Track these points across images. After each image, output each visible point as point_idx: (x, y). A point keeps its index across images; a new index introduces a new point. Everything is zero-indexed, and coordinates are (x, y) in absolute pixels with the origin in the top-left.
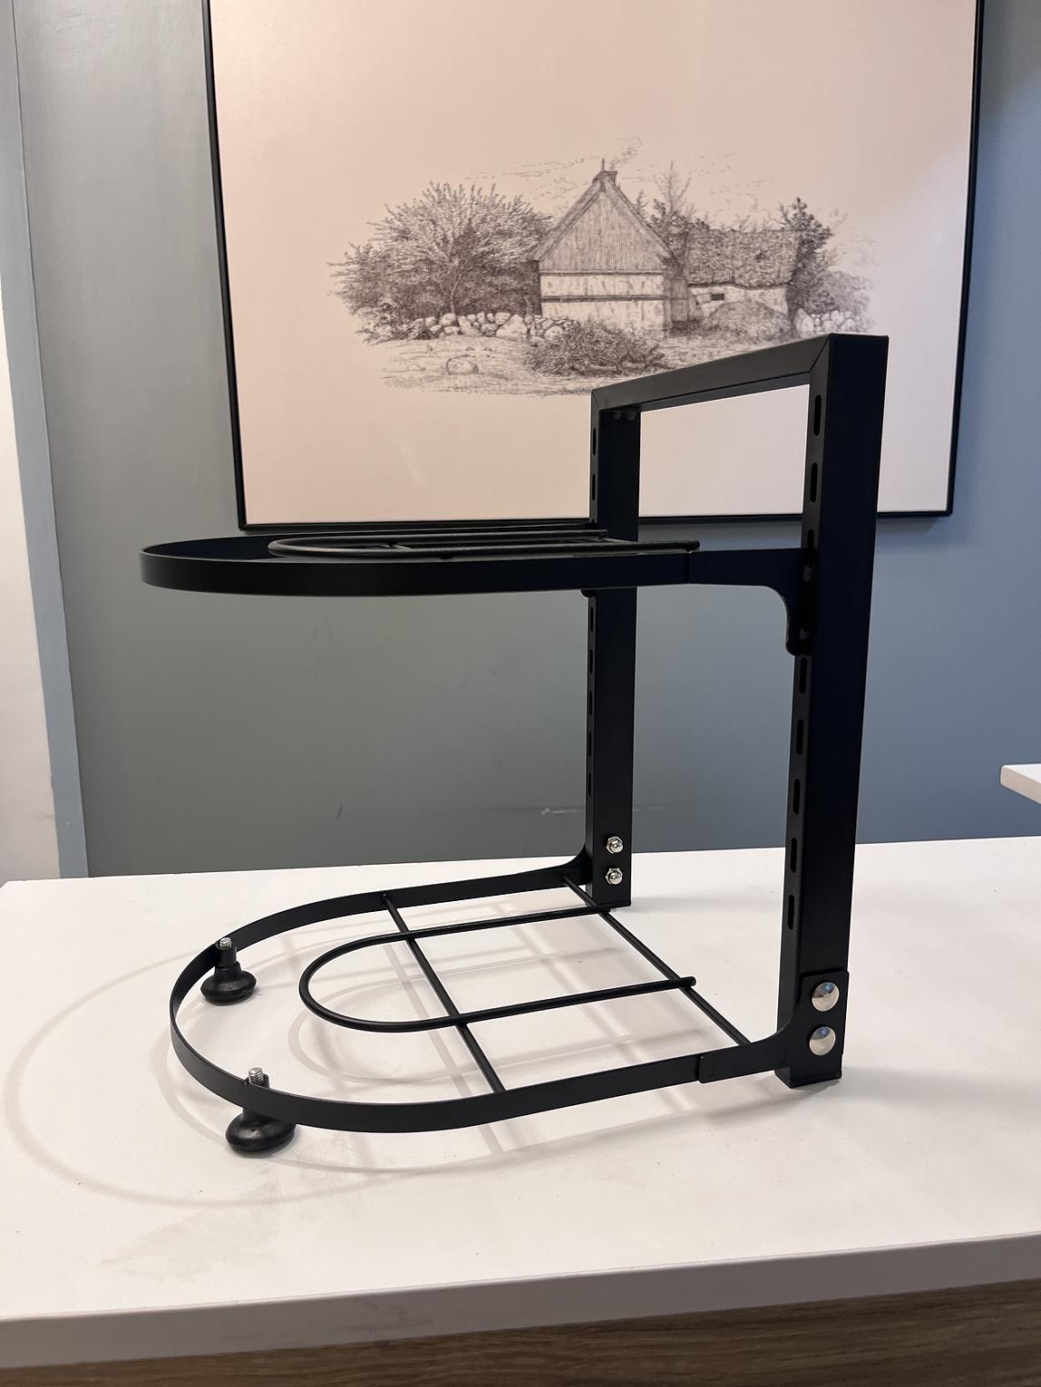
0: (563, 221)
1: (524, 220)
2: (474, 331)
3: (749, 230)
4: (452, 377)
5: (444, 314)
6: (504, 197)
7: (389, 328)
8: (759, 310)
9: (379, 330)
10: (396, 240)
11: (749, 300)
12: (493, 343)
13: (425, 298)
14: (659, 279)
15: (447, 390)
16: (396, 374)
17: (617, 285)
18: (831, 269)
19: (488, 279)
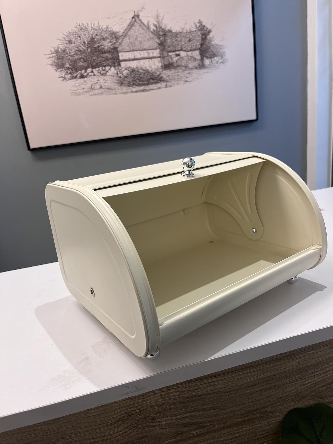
0: (123, 33)
1: (110, 33)
2: (99, 74)
3: (185, 31)
4: (94, 90)
5: (88, 68)
6: (103, 26)
7: (69, 75)
8: (191, 59)
9: (66, 76)
10: (67, 44)
11: (188, 56)
12: (106, 78)
13: (80, 64)
14: (158, 51)
15: (93, 96)
16: (75, 91)
17: (144, 54)
18: (213, 43)
19: (101, 55)
